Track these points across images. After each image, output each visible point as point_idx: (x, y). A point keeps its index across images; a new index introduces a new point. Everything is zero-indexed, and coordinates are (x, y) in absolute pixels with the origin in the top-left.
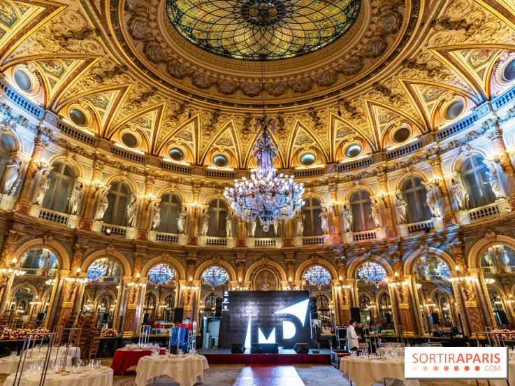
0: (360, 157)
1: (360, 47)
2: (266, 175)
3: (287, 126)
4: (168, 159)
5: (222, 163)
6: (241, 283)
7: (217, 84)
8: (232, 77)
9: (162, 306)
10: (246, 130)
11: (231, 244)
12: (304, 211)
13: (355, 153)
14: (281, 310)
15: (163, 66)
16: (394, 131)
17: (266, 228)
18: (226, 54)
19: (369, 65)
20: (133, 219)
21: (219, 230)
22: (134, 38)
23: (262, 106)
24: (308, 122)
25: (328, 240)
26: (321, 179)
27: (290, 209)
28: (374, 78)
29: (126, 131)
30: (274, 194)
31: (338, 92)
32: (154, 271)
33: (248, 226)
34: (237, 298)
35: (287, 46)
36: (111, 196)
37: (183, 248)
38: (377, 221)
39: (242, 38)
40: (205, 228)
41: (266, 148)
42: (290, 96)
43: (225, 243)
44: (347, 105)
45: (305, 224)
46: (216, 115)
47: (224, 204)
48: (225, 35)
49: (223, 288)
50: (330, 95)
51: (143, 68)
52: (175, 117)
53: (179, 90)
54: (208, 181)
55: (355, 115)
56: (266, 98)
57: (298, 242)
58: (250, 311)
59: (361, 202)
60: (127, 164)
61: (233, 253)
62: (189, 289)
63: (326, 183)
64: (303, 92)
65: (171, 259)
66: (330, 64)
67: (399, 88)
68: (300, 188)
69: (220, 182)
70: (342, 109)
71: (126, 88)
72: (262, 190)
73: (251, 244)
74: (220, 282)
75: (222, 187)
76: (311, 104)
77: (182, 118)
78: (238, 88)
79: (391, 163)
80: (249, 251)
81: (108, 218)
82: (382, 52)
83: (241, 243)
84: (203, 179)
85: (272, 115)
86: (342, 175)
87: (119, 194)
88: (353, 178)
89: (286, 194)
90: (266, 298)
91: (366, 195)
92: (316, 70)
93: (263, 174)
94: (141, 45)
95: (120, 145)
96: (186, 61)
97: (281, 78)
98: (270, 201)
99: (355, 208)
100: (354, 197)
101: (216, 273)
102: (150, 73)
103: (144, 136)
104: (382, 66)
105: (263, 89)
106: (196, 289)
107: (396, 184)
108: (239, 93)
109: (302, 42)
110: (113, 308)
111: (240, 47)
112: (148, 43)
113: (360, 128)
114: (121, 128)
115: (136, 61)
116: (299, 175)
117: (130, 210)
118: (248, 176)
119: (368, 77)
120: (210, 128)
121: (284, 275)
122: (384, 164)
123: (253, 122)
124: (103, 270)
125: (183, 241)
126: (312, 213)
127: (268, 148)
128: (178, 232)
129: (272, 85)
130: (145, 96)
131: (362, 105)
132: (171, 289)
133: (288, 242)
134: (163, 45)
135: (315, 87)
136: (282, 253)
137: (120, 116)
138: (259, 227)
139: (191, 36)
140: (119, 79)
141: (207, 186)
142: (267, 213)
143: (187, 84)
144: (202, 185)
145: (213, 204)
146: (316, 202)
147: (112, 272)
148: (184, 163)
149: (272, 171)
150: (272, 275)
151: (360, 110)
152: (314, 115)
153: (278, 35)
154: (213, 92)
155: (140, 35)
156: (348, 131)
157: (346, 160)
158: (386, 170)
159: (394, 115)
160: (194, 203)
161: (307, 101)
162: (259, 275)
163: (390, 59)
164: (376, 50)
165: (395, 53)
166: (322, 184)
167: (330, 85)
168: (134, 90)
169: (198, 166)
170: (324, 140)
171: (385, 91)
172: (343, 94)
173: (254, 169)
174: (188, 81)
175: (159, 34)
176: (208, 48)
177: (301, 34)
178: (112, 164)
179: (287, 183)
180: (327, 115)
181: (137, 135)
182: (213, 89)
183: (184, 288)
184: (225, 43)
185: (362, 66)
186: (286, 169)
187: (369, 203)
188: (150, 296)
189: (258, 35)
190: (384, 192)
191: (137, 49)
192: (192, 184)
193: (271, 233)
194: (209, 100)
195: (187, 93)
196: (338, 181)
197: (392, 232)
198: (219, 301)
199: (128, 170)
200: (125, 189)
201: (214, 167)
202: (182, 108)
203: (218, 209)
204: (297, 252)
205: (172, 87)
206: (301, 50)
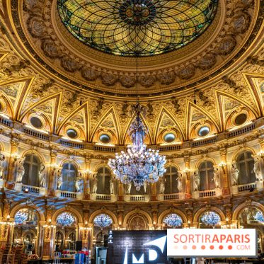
0: (208, 136)
1: (215, 45)
2: (138, 150)
3: (155, 112)
4: (66, 138)
5: (106, 140)
6: (121, 225)
7: (101, 77)
8: (113, 71)
9: (67, 240)
10: (123, 115)
11: (114, 199)
12: (166, 176)
13: (205, 133)
14: (148, 243)
15: (58, 61)
16: (235, 116)
17: (138, 188)
18: (108, 51)
19: (221, 61)
20: (43, 181)
21: (105, 189)
22: (33, 36)
23: (136, 96)
24: (171, 109)
25: (182, 196)
26: (179, 152)
27: (155, 175)
28: (224, 73)
29: (33, 115)
30: (144, 164)
31: (195, 84)
32: (61, 217)
33: (126, 187)
34: (118, 235)
35: (156, 44)
36: (26, 165)
37: (80, 202)
38: (217, 184)
39: (120, 36)
40: (95, 188)
41: (139, 129)
42: (158, 87)
43: (109, 198)
44: (201, 95)
45: (166, 185)
46: (101, 103)
47: (108, 171)
48: (107, 34)
49: (109, 228)
50: (188, 86)
51: (42, 62)
52: (69, 104)
53: (72, 82)
54: (96, 154)
55: (207, 102)
56: (139, 88)
57: (161, 198)
58: (127, 243)
59: (207, 169)
60: (35, 141)
61: (115, 205)
62: (85, 229)
63: (183, 156)
64: (168, 84)
65: (72, 209)
66: (190, 60)
67: (242, 81)
68: (163, 160)
69: (105, 155)
70: (197, 99)
71: (30, 80)
72: (136, 161)
73: (127, 199)
74: (107, 224)
75: (106, 159)
76: (174, 94)
77: (75, 105)
78: (118, 80)
79: (231, 141)
80: (127, 204)
81: (26, 180)
82: (232, 50)
83: (120, 198)
84: (92, 152)
85: (144, 102)
86: (194, 150)
87: (32, 163)
88: (202, 152)
89: (153, 164)
90: (138, 235)
91: (210, 164)
92: (179, 65)
93: (137, 149)
94: (39, 42)
95: (29, 126)
96: (76, 57)
97: (151, 72)
98: (141, 169)
99: (202, 174)
100: (202, 166)
101: (104, 219)
102: (48, 67)
103: (47, 120)
104: (231, 62)
105: (137, 82)
106: (90, 229)
107: (233, 157)
108: (118, 85)
109: (168, 41)
110: (34, 241)
111: (119, 44)
112: (45, 40)
113: (210, 114)
114: (29, 113)
115: (37, 57)
116: (163, 149)
117: (40, 175)
118: (126, 150)
119: (219, 71)
120: (97, 113)
121: (150, 220)
122: (225, 142)
123: (129, 108)
124: (25, 217)
125: (80, 196)
126: (171, 178)
127: (140, 130)
128: (76, 191)
129: (144, 78)
130: (45, 87)
131: (212, 95)
132: (73, 229)
133: (153, 198)
134: (57, 43)
135: (178, 79)
136: (149, 205)
137: (28, 102)
138: (133, 187)
139: (79, 35)
140: (24, 72)
141: (96, 158)
142: (139, 178)
143: (77, 77)
144: (92, 157)
145: (100, 171)
146: (175, 170)
147: (32, 217)
148: (78, 140)
149: (143, 146)
150: (142, 220)
151: (211, 99)
152: (175, 103)
153: (150, 34)
154: (98, 84)
155: (37, 34)
156: (201, 116)
157: (198, 139)
158: (227, 146)
159: (236, 103)
160: (87, 170)
161: (171, 92)
162: (133, 220)
163: (237, 56)
164: (227, 49)
165: (242, 51)
166: (179, 156)
167: (188, 78)
168: (37, 81)
169: (88, 143)
170: (182, 123)
171: (231, 83)
172: (199, 86)
173: (130, 145)
174: (78, 74)
175: (53, 33)
176: (93, 45)
177: (168, 33)
178: (25, 141)
179: (154, 156)
180: (186, 103)
181: (42, 119)
182: (98, 81)
183: (82, 228)
184: (107, 41)
185: (215, 62)
186: (153, 145)
187: (212, 171)
188: (59, 234)
189: (133, 34)
190: (224, 162)
191: (36, 45)
192: (85, 156)
193: (142, 192)
194: (95, 90)
195: (78, 85)
196: (191, 154)
197: (227, 191)
198: (106, 237)
199: (37, 145)
200: (36, 160)
201: (100, 144)
202: (75, 97)
203: (104, 175)
204: (159, 205)
205: (66, 79)
206: (168, 48)
